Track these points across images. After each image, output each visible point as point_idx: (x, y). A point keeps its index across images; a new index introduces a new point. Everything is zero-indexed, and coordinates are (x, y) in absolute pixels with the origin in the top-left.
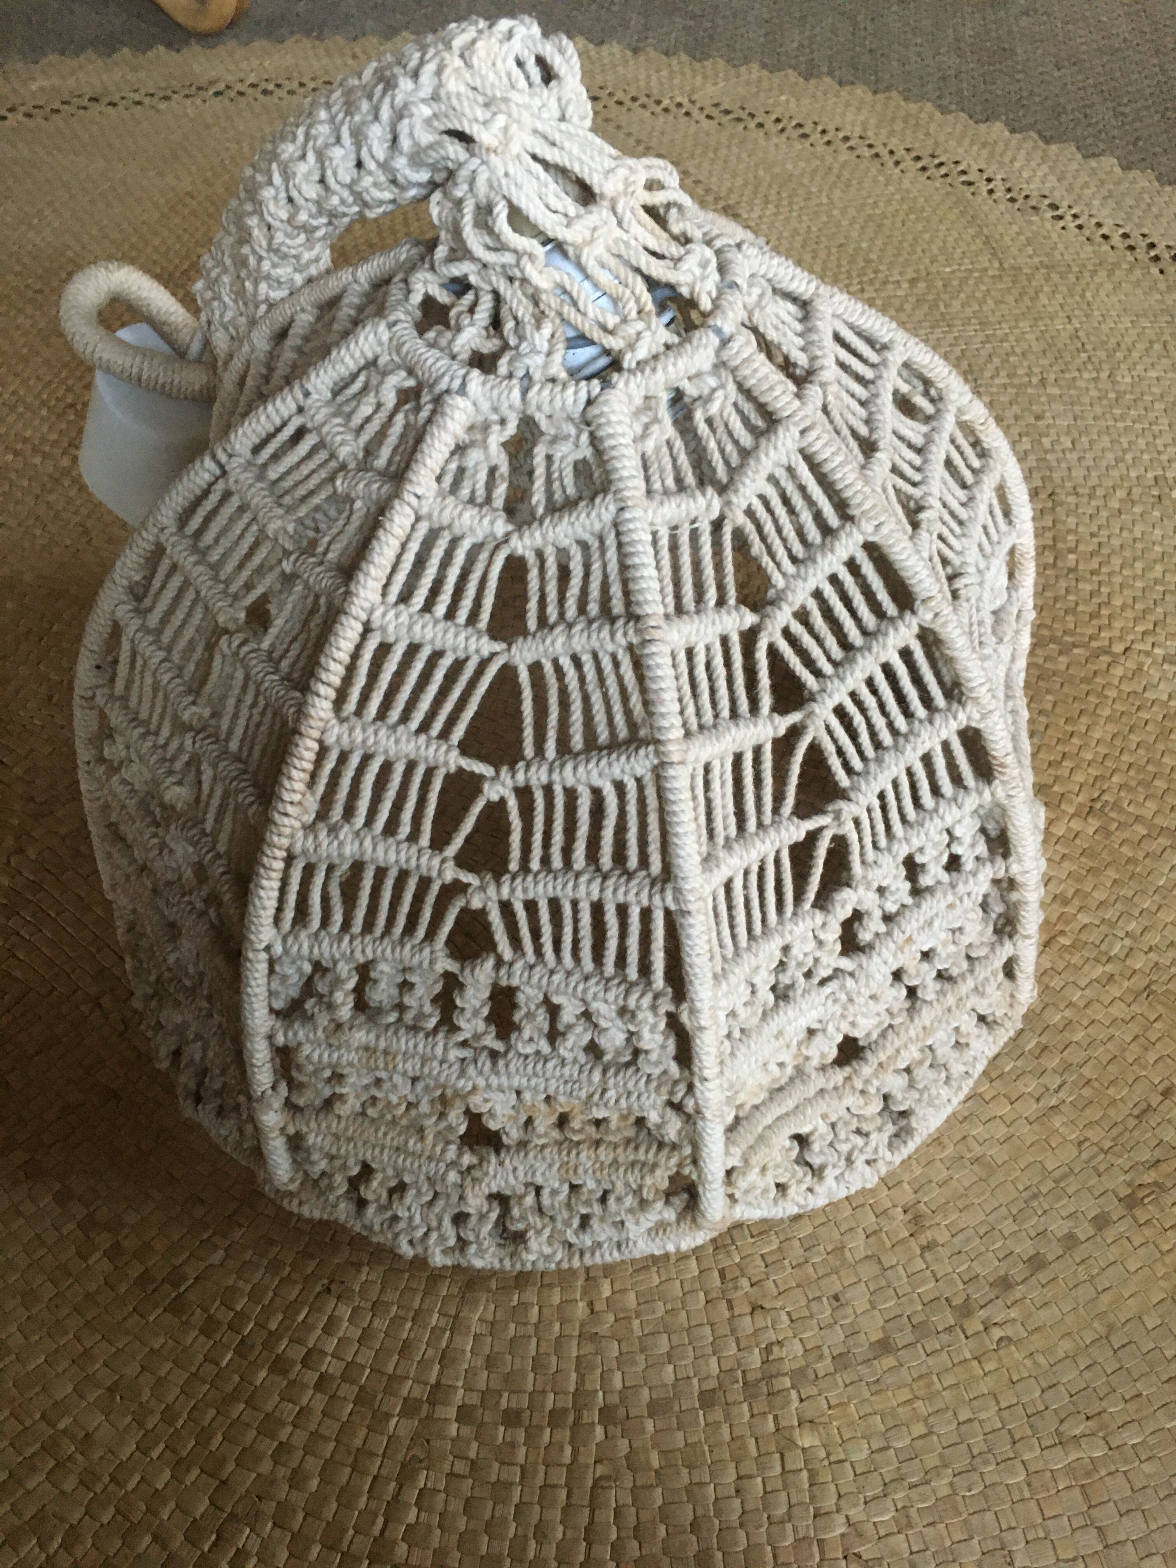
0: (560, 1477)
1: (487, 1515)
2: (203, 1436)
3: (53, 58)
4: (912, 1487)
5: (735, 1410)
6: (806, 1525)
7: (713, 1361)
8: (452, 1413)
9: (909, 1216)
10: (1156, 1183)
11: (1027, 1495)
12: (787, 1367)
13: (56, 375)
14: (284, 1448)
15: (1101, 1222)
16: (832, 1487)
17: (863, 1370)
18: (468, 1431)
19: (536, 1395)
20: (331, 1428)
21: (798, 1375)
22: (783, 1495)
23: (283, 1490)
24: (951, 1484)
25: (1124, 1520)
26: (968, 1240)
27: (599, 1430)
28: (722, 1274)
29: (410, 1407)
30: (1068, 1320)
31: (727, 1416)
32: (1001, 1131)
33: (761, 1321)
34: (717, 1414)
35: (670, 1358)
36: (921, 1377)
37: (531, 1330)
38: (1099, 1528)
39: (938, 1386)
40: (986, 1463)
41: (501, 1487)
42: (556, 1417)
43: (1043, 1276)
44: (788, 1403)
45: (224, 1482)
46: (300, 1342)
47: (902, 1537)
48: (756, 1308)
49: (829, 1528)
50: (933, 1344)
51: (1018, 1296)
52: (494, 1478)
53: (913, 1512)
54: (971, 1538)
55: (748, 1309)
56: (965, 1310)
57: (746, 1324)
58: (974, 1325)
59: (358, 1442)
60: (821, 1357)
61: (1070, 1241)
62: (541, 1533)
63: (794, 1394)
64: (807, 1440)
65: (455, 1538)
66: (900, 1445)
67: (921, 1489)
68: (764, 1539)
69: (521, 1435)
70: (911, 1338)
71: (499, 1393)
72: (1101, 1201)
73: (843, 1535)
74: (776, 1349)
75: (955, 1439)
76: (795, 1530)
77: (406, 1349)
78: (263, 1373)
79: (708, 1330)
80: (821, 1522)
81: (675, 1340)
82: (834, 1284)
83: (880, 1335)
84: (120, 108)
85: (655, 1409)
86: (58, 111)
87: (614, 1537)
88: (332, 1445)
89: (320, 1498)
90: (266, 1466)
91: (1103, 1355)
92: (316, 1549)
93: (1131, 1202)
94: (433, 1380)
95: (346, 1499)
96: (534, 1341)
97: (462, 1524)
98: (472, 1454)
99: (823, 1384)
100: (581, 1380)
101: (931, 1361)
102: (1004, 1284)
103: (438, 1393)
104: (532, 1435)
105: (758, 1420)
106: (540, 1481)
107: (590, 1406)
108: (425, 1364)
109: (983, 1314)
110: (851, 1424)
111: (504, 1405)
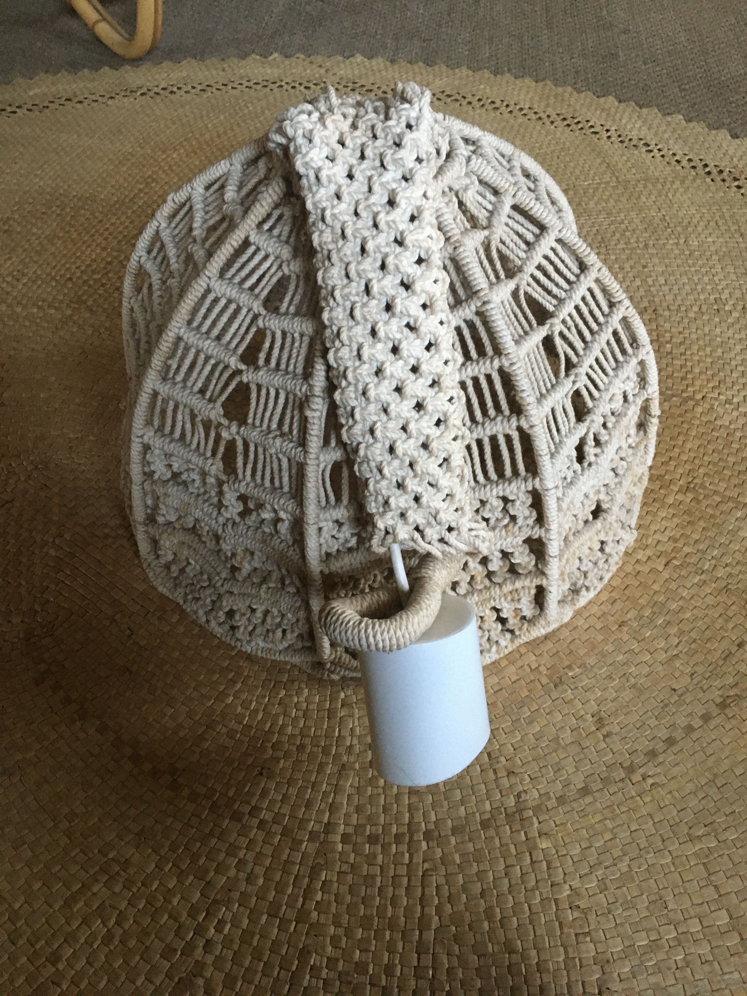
0: (403, 871)
1: (363, 894)
2: (195, 858)
3: (42, 75)
4: (607, 867)
5: (502, 829)
6: (546, 890)
7: (488, 803)
8: (338, 838)
9: (595, 719)
10: (736, 695)
11: (673, 869)
12: (530, 804)
13: (59, 262)
14: (241, 863)
15: (706, 718)
16: (561, 869)
17: (575, 805)
18: (348, 848)
19: (386, 827)
20: (268, 850)
21: (537, 809)
22: (533, 875)
23: (243, 886)
24: (629, 865)
25: (730, 881)
26: (630, 731)
27: (424, 844)
28: (489, 755)
29: (313, 836)
30: (691, 772)
31: (498, 833)
32: (646, 670)
33: (513, 780)
34: (492, 832)
35: (462, 802)
36: (608, 807)
37: (380, 791)
38: (716, 887)
39: (618, 811)
40: (648, 853)
41: (369, 879)
42: (398, 838)
43: (675, 749)
44: (532, 824)
45: (208, 883)
46: (247, 803)
47: (602, 895)
48: (510, 773)
49: (560, 892)
50: (613, 789)
51: (661, 760)
52: (365, 873)
53: (608, 882)
54: (642, 894)
55: (505, 774)
56: (631, 770)
57: (505, 782)
58: (637, 777)
59: (285, 857)
60: (549, 798)
61: (690, 729)
62: (394, 901)
63: (535, 819)
64: (544, 844)
65: (345, 906)
66: (597, 845)
67: (611, 869)
68: (523, 900)
69: (379, 850)
70: (601, 786)
71: (364, 826)
72: (706, 706)
73: (568, 896)
74: (523, 795)
75: (629, 840)
76: (541, 894)
77: (309, 805)
78: (227, 821)
79: (483, 786)
80: (555, 888)
81: (465, 792)
82: (554, 759)
83: (582, 785)
84: (85, 104)
85: (455, 831)
86: (47, 107)
87: (437, 902)
88: (270, 859)
89: (265, 888)
90: (232, 872)
91: (712, 791)
92: (265, 917)
93: (723, 706)
94: (326, 820)
95: (280, 888)
96: (383, 796)
97: (348, 899)
98: (352, 861)
99: (551, 813)
100: (412, 817)
101: (613, 798)
102: (652, 754)
103: (329, 827)
104: (385, 848)
105: (515, 835)
106: (392, 873)
107: (418, 831)
108: (320, 812)
109: (641, 771)
110: (569, 834)
111: (368, 833)
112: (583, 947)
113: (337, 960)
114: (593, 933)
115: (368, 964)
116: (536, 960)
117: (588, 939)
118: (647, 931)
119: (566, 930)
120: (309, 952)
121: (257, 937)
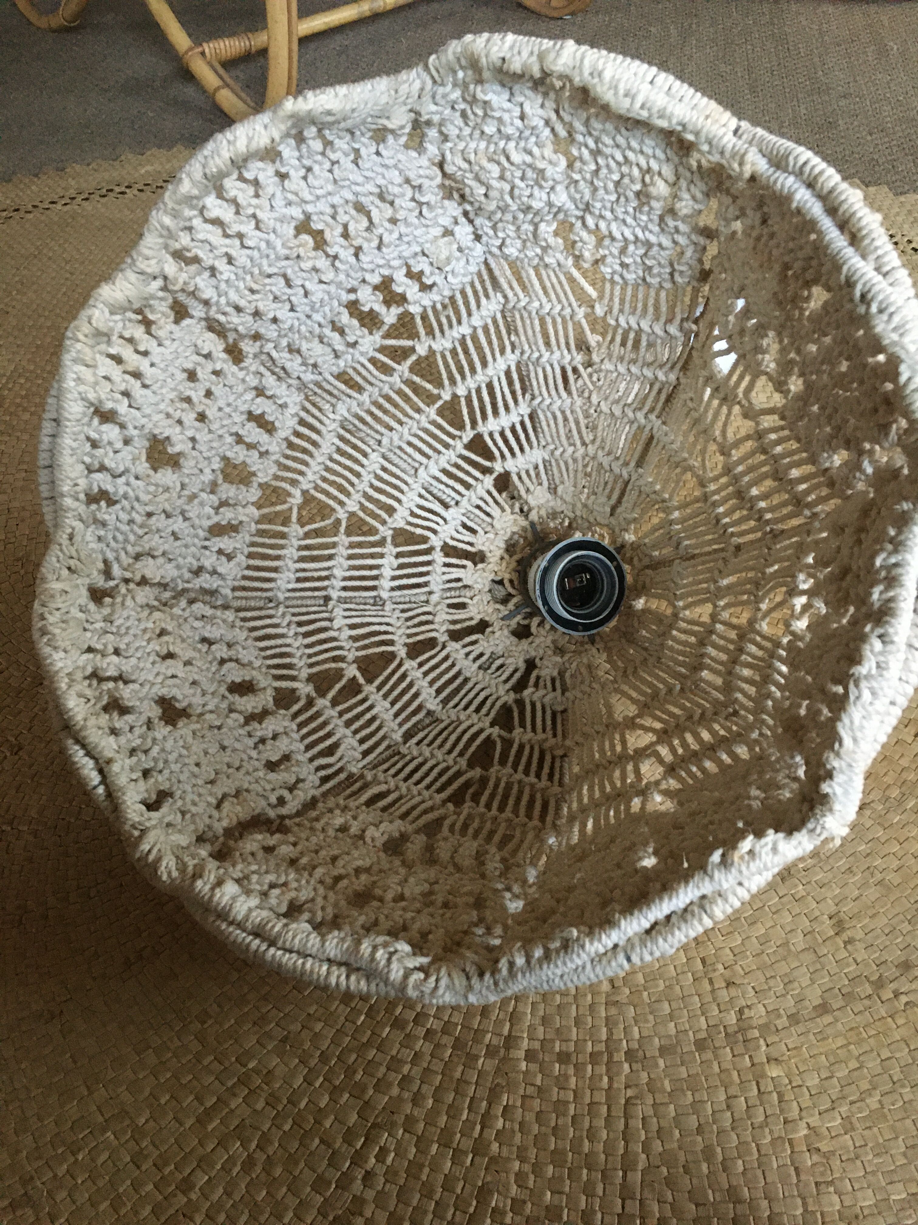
0: (600, 1097)
1: (553, 1124)
2: (350, 1071)
3: (154, 150)
4: (852, 1103)
5: (721, 1052)
6: (778, 1128)
7: (703, 1019)
8: (522, 1054)
9: (834, 921)
12: (755, 1022)
14: (405, 1080)
16: (795, 1104)
17: (810, 1024)
18: (534, 1067)
19: (579, 1044)
20: (438, 1066)
21: (764, 1028)
22: (761, 1109)
23: (408, 1108)
24: (880, 1102)
26: (877, 937)
27: (626, 1066)
28: (703, 961)
29: (491, 1051)
31: (716, 1057)
32: (895, 864)
33: (733, 991)
34: (709, 1055)
35: (671, 1017)
36: (851, 1029)
37: (571, 999)
39: (864, 1035)
40: (903, 1086)
41: (560, 1106)
42: (594, 1057)
44: (758, 1047)
45: (366, 1103)
46: (411, 1008)
47: (848, 1137)
48: (729, 984)
49: (795, 1131)
50: (859, 1007)
52: (555, 1099)
53: (854, 1120)
54: (897, 1138)
55: (724, 985)
56: (879, 984)
57: (724, 995)
58: (887, 994)
59: (458, 1075)
60: (779, 1016)
62: (592, 1135)
63: (762, 1042)
64: (774, 1071)
65: (531, 1137)
66: (840, 1075)
67: (858, 1105)
68: (750, 1139)
69: (571, 1071)
70: (841, 1003)
71: (553, 1041)
73: (806, 1136)
74: (746, 1011)
75: (879, 1070)
76: (771, 1132)
78: (387, 1029)
79: (696, 998)
80: (790, 1126)
81: (674, 1005)
82: (783, 968)
83: (820, 1001)
85: (663, 1051)
87: (643, 1138)
88: (439, 1077)
89: (433, 1113)
90: (395, 1091)
92: (435, 1146)
94: (506, 1032)
95: (453, 1112)
96: (574, 1007)
97: (535, 1129)
98: (539, 1083)
99: (783, 1034)
100: (610, 1032)
101: (858, 1018)
102: (905, 966)
103: (510, 1041)
104: (579, 1069)
105: (737, 1059)
106: (587, 1100)
107: (618, 1050)
108: (499, 1023)
109: (893, 986)
110: (804, 1061)
111: (557, 1049)
112: (824, 1199)
113: (524, 1202)
114: (837, 1182)
115: (562, 1210)
116: (767, 1213)
117: (832, 1189)
118: (905, 1182)
119: (803, 1177)
120: (490, 1193)
121: (426, 1170)
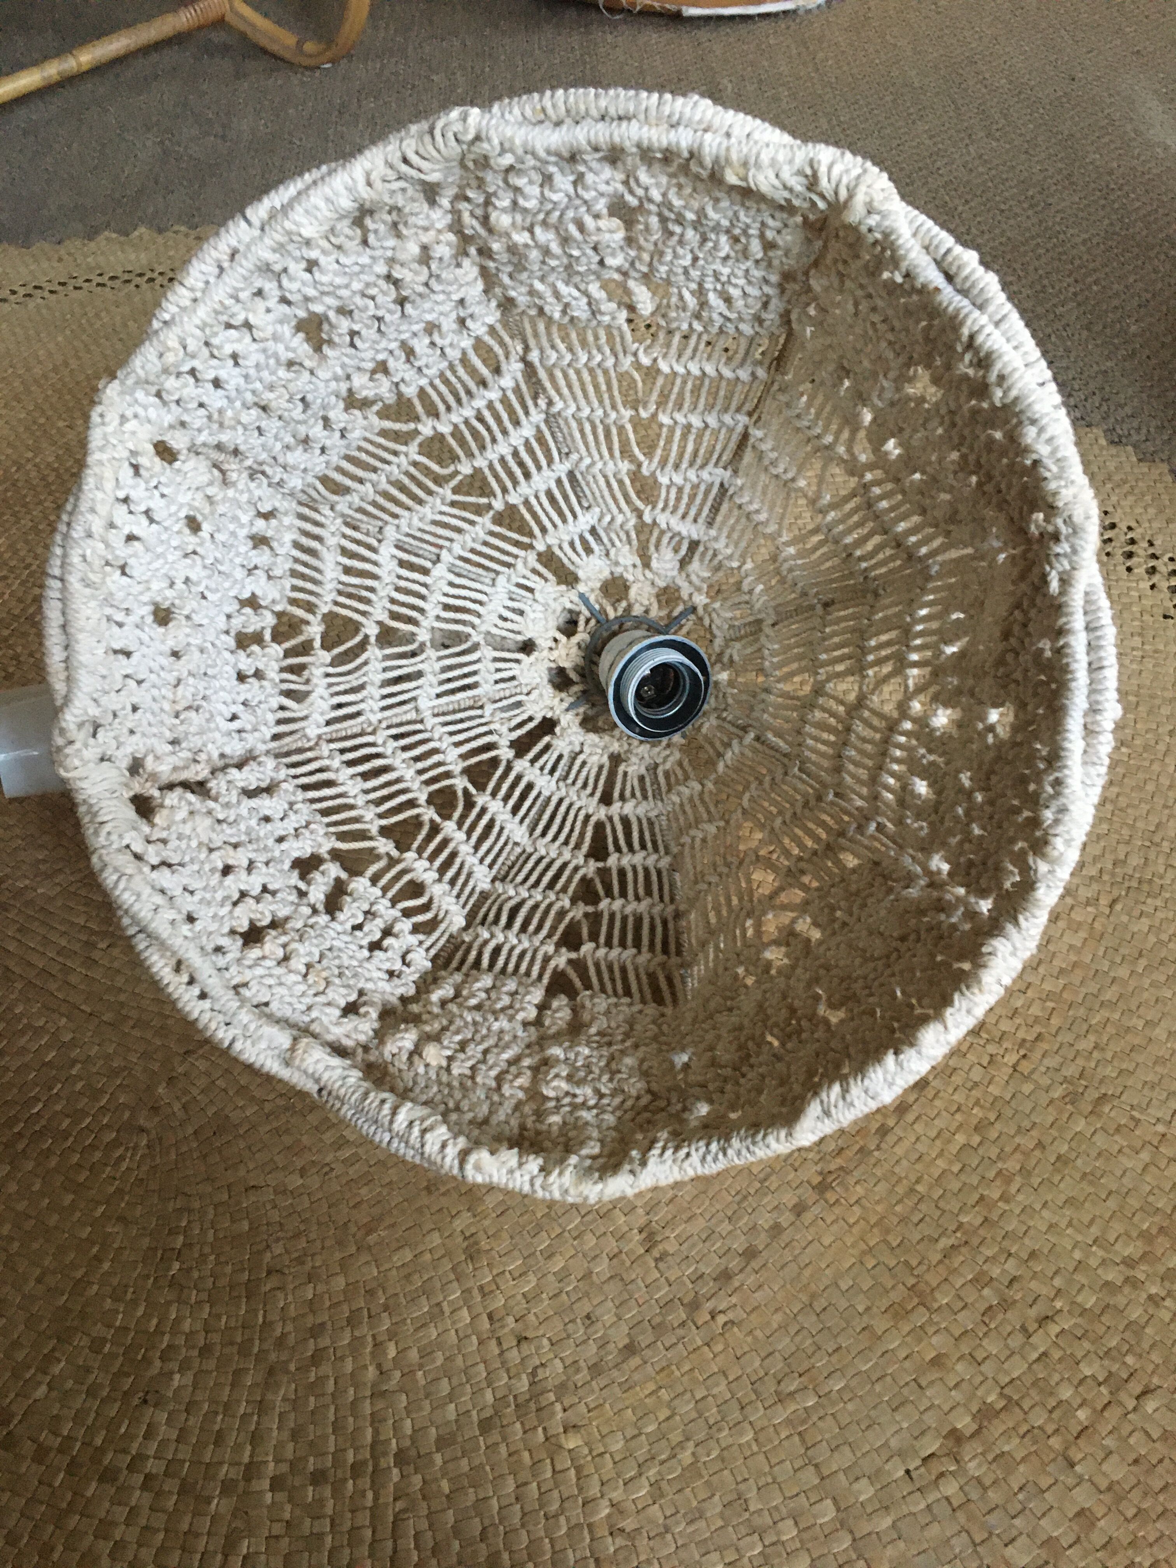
0: (364, 1518)
4: (662, 1463)
5: (508, 1430)
6: (575, 1513)
7: (489, 1392)
8: (266, 1484)
9: (644, 1235)
10: (841, 1168)
11: (755, 1448)
12: (550, 1384)
14: (118, 1548)
15: (799, 1209)
16: (596, 1477)
17: (615, 1373)
18: (281, 1497)
19: (338, 1455)
20: (160, 1521)
21: (561, 1389)
22: (556, 1493)
24: (694, 1454)
25: (836, 1455)
26: (694, 1245)
27: (395, 1471)
28: (490, 1317)
29: (227, 1487)
30: (779, 1297)
31: (504, 1437)
33: (526, 1350)
34: (495, 1437)
35: (451, 1397)
36: (663, 1369)
37: (329, 1399)
38: (816, 1466)
39: (677, 1374)
40: (720, 1430)
41: (314, 1540)
42: (356, 1469)
43: (755, 1264)
44: (553, 1414)
46: (125, 1451)
47: (656, 1506)
48: (522, 1340)
49: (595, 1512)
50: (670, 1339)
51: (736, 1284)
52: (307, 1532)
53: (664, 1484)
54: (714, 1495)
55: (514, 1342)
56: (694, 1306)
57: (514, 1356)
58: (703, 1316)
59: (185, 1526)
60: (578, 1371)
61: (776, 1230)
63: (558, 1406)
64: (572, 1442)
66: (650, 1429)
67: (669, 1463)
68: (542, 1534)
69: (328, 1491)
70: (653, 1339)
71: (305, 1459)
72: (800, 1191)
73: (609, 1516)
74: (540, 1371)
75: (694, 1415)
76: (568, 1520)
77: (219, 1439)
78: (94, 1484)
79: (482, 1366)
80: (589, 1508)
81: (455, 1382)
82: (586, 1307)
83: (627, 1341)
85: (442, 1443)
87: (415, 1559)
88: (161, 1535)
91: (809, 1321)
93: (822, 1188)
94: (246, 1459)
96: (332, 1409)
98: (287, 1516)
99: (581, 1392)
100: (376, 1432)
101: (669, 1354)
102: (725, 1276)
103: (251, 1470)
104: (337, 1489)
105: (529, 1435)
106: (348, 1525)
107: (385, 1454)
108: (238, 1448)
109: (709, 1305)
110: (608, 1421)
111: (311, 1468)
118: (720, 1549)
